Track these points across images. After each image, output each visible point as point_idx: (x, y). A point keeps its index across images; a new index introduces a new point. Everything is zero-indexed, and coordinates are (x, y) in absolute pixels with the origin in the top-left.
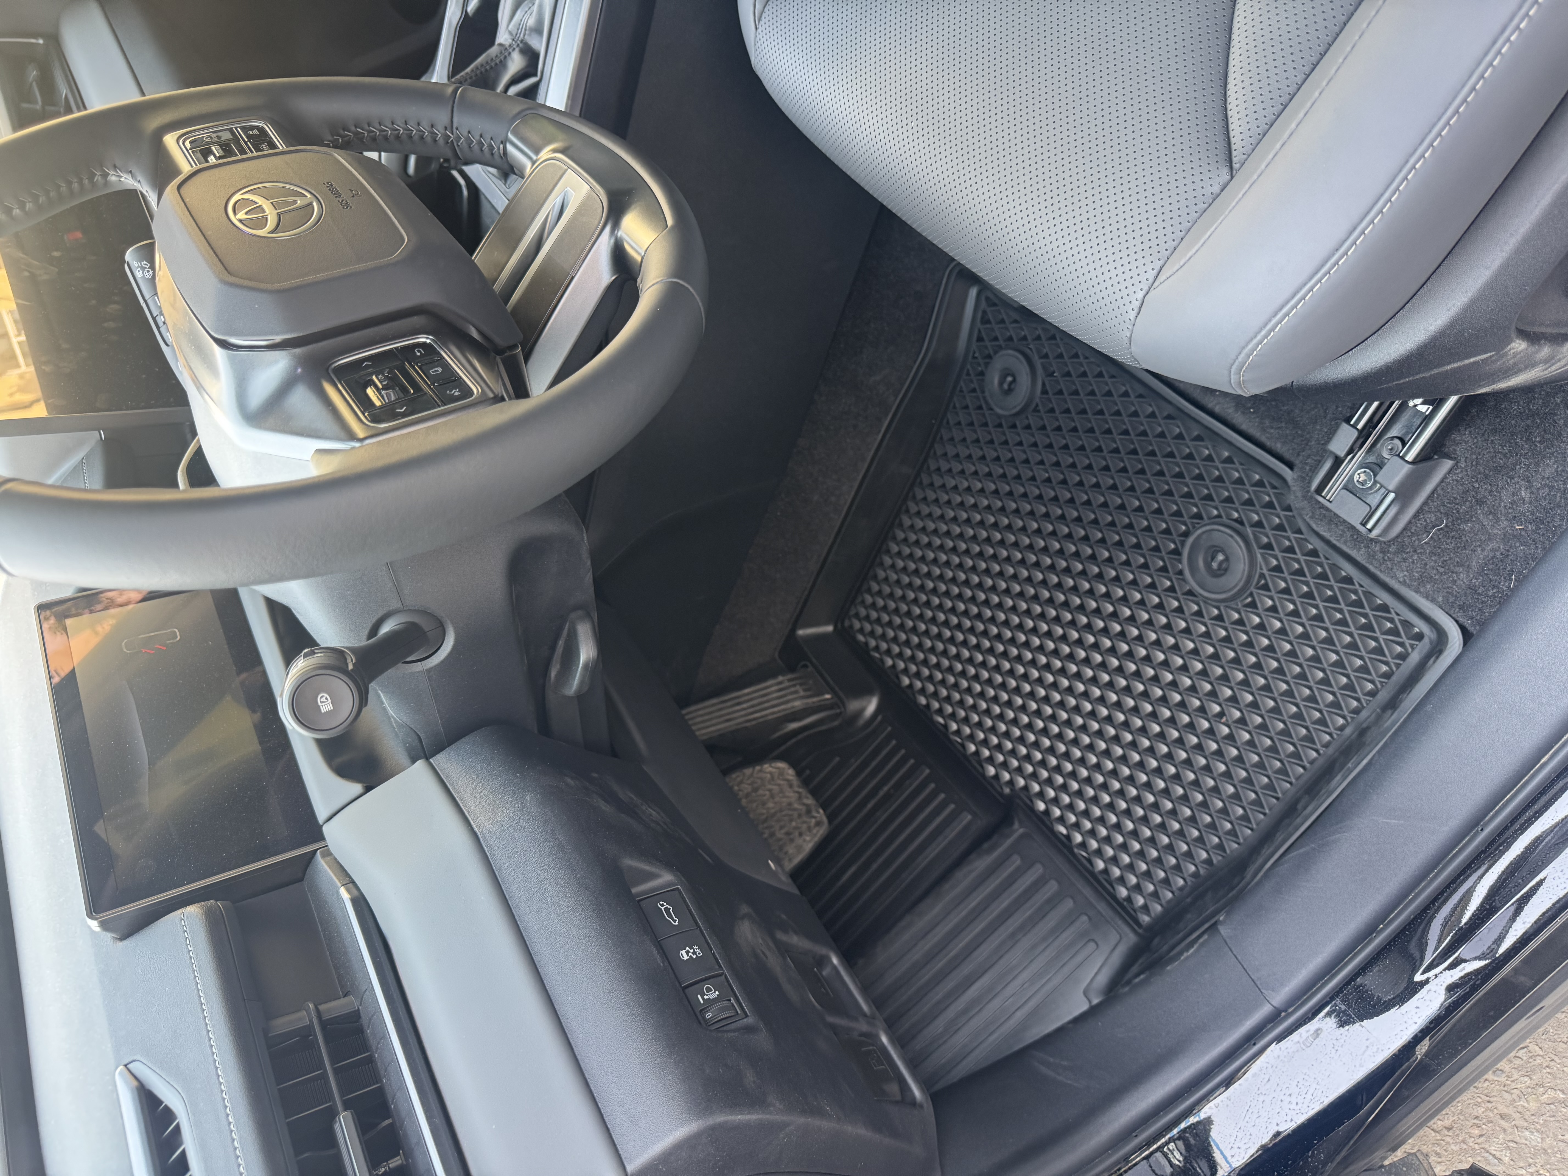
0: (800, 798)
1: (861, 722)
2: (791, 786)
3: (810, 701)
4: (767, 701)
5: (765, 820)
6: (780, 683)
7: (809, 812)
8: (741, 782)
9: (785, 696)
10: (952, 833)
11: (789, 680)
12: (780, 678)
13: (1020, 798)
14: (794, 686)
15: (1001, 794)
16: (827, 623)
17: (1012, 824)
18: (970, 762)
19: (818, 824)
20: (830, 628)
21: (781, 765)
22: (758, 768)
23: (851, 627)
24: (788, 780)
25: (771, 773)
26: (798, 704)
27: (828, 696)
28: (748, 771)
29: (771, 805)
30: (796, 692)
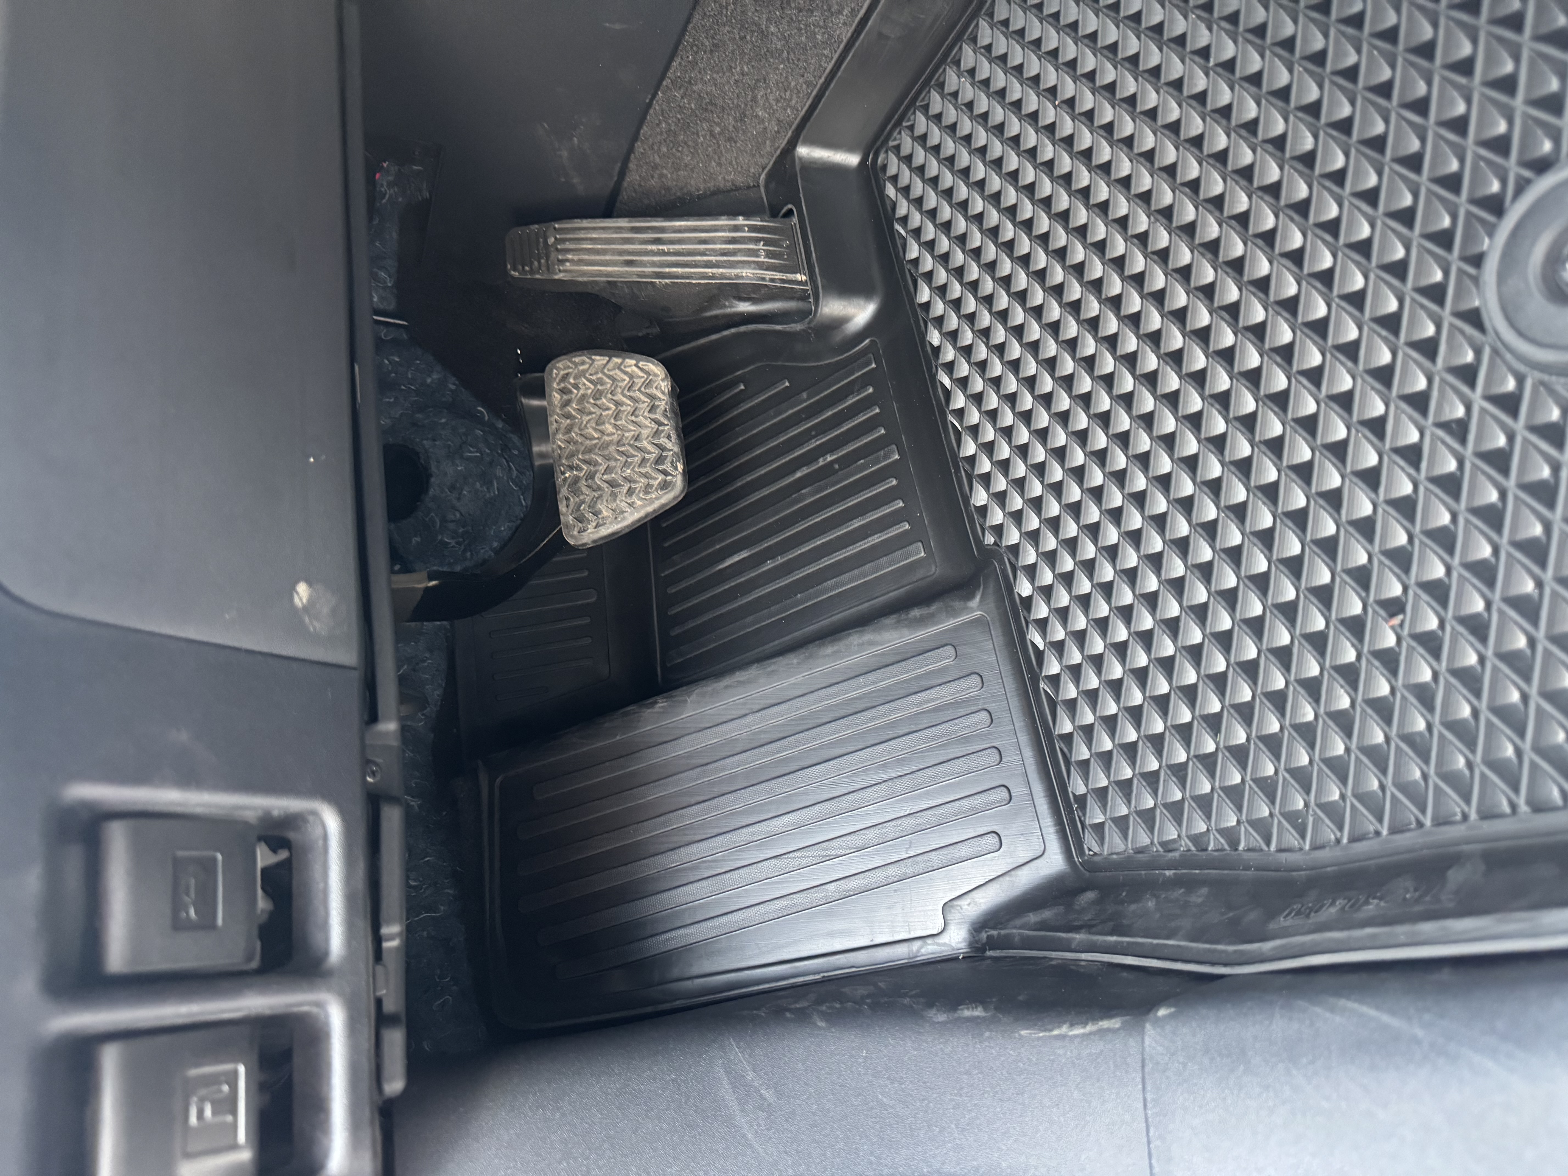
0: (657, 433)
1: (837, 338)
2: (653, 409)
3: (769, 274)
4: (703, 254)
5: (589, 450)
6: (736, 229)
7: (660, 460)
8: (583, 373)
9: (734, 253)
10: (887, 566)
11: (753, 229)
12: (741, 221)
13: (1002, 562)
14: (757, 240)
15: (979, 542)
16: (850, 149)
17: (971, 597)
18: (957, 470)
19: (665, 486)
20: (853, 160)
21: (657, 369)
22: (618, 360)
23: (884, 167)
24: (652, 397)
25: (631, 377)
26: (748, 274)
27: (799, 277)
28: (600, 360)
29: (609, 428)
30: (755, 253)
